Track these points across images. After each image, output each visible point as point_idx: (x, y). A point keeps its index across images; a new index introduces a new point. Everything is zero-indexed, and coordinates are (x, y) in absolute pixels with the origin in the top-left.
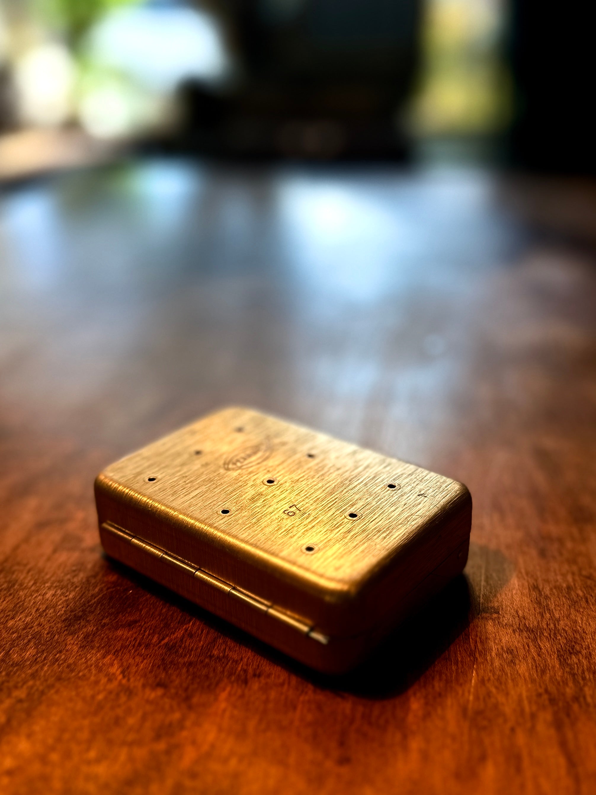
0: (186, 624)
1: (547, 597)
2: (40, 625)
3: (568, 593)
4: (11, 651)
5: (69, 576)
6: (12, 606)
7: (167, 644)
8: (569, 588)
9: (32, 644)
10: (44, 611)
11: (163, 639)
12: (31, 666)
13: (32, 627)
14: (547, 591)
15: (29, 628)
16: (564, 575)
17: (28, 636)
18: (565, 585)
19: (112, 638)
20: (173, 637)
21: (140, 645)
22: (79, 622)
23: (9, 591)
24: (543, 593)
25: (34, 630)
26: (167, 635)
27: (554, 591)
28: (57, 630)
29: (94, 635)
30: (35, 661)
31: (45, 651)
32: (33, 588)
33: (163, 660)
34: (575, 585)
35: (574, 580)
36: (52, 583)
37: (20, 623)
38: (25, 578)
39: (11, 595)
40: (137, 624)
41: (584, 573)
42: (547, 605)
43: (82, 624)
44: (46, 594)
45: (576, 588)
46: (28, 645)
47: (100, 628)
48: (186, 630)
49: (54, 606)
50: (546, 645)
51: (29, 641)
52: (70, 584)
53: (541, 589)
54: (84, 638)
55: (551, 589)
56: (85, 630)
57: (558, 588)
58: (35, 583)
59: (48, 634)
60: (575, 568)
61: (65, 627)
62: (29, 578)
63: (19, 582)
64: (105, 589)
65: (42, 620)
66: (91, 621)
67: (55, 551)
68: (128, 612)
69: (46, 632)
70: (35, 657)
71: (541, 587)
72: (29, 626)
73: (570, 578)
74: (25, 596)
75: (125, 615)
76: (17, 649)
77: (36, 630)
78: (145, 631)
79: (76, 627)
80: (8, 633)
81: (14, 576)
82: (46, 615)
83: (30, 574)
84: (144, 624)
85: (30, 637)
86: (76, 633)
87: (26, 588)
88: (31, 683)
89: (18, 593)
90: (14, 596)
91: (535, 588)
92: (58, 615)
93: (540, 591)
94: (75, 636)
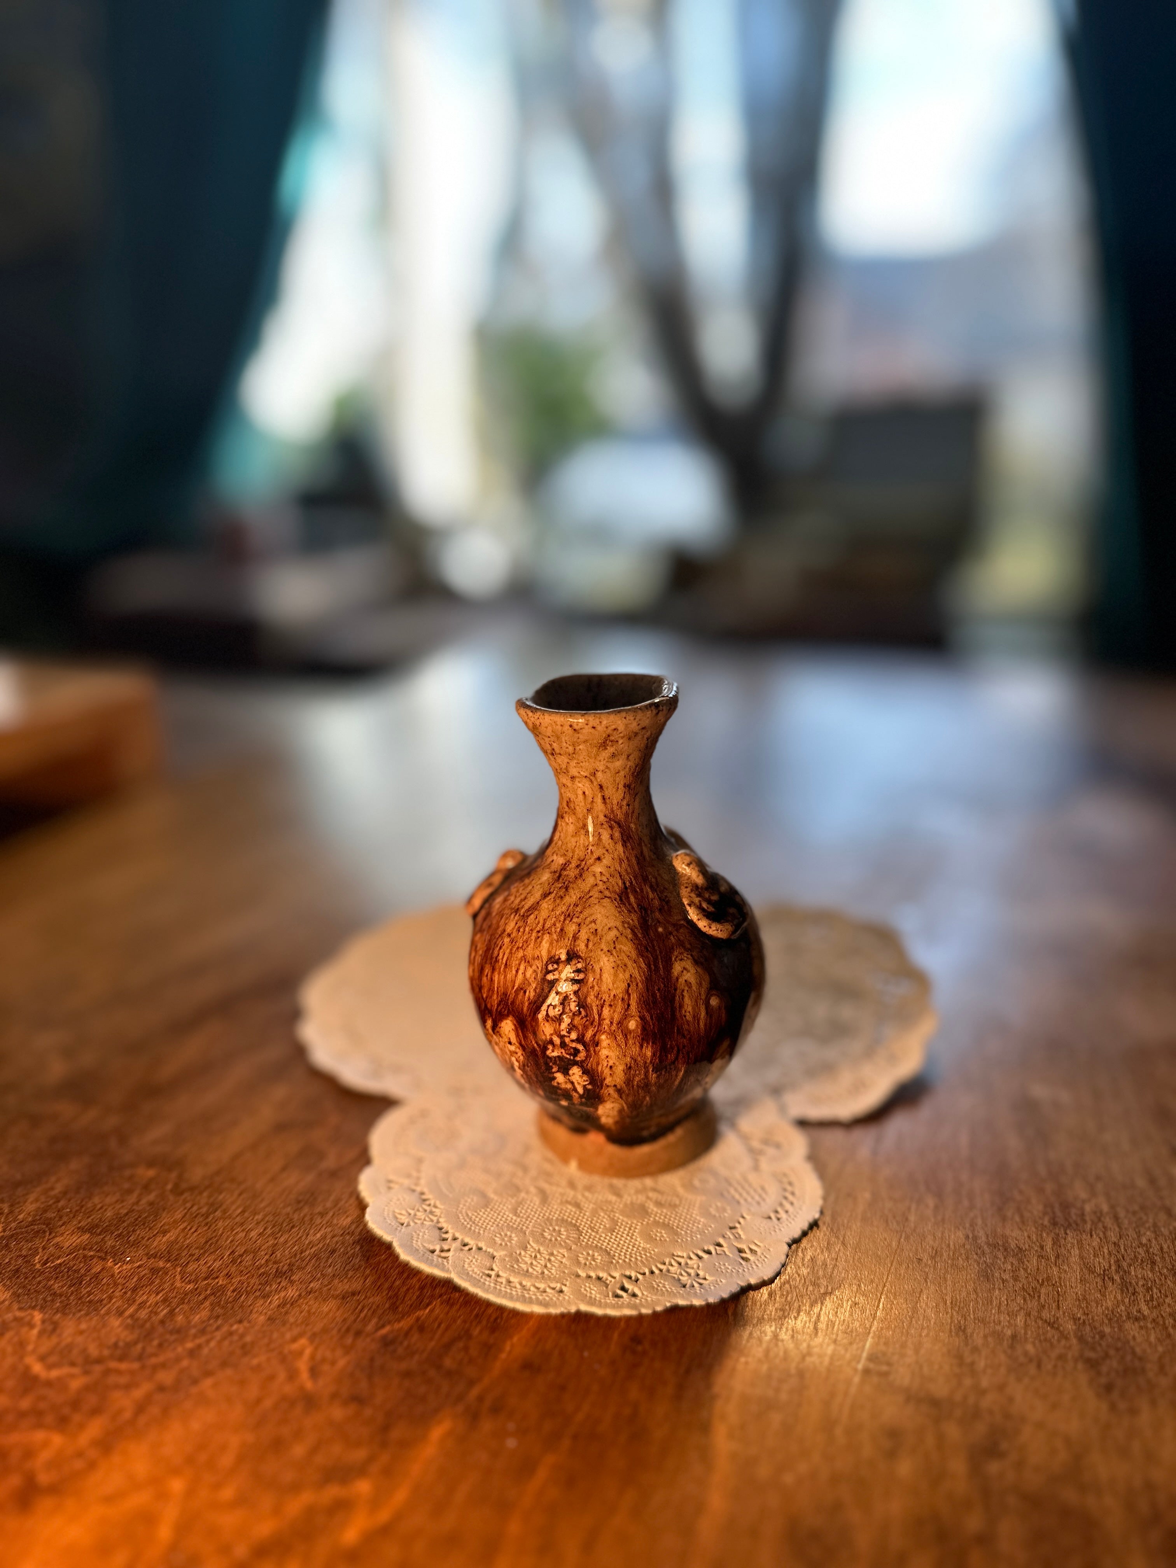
0: (420, 1309)
1: (975, 1350)
2: (228, 1275)
3: (1012, 1347)
4: (177, 1310)
5: (289, 1209)
6: (203, 1240)
7: (384, 1338)
8: (1014, 1337)
9: (207, 1303)
10: (241, 1256)
11: (383, 1326)
12: (195, 1336)
13: (217, 1278)
14: (979, 1341)
15: (212, 1279)
16: (1012, 1315)
17: (206, 1291)
18: (1009, 1332)
19: (314, 1313)
20: (397, 1326)
21: (348, 1330)
22: (279, 1281)
23: (207, 1217)
24: (970, 1341)
25: (218, 1283)
26: (389, 1322)
27: (990, 1339)
28: (246, 1288)
29: (292, 1304)
30: (203, 1332)
31: (221, 1317)
32: (238, 1219)
33: (372, 1360)
34: (1026, 1333)
35: (1026, 1325)
36: (265, 1216)
37: (204, 1269)
38: (233, 1203)
39: (207, 1224)
40: (355, 1298)
41: (1045, 1314)
42: (972, 1364)
43: (283, 1284)
44: (251, 1230)
45: (1026, 1339)
46: (202, 1304)
47: (303, 1294)
48: (418, 1319)
49: (255, 1252)
50: (953, 1431)
51: (205, 1298)
52: (288, 1220)
53: (969, 1334)
54: (279, 1306)
55: (985, 1337)
56: (283, 1294)
57: (998, 1336)
58: (243, 1212)
59: (234, 1291)
60: (1033, 1304)
61: (260, 1284)
62: (239, 1202)
63: (224, 1207)
64: (329, 1236)
65: (233, 1269)
66: (295, 1281)
67: (284, 1169)
68: (349, 1276)
69: (232, 1288)
70: (204, 1325)
71: (969, 1331)
72: (214, 1275)
73: (1020, 1320)
74: (223, 1229)
75: (342, 1281)
76: (186, 1307)
77: (220, 1283)
78: (361, 1311)
79: (274, 1286)
80: (183, 1282)
81: (221, 1197)
82: (241, 1262)
83: (242, 1197)
84: (364, 1299)
85: (208, 1292)
86: (269, 1297)
87: (230, 1217)
88: (185, 1363)
89: (217, 1222)
90: (210, 1226)
91: (961, 1330)
92: (256, 1264)
93: (966, 1337)
94: (266, 1302)
